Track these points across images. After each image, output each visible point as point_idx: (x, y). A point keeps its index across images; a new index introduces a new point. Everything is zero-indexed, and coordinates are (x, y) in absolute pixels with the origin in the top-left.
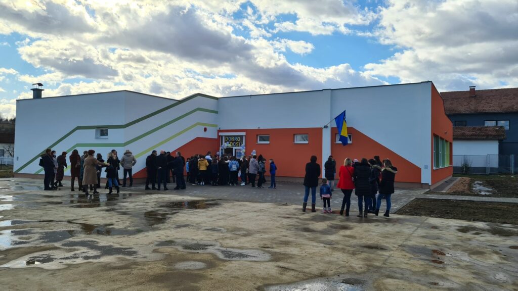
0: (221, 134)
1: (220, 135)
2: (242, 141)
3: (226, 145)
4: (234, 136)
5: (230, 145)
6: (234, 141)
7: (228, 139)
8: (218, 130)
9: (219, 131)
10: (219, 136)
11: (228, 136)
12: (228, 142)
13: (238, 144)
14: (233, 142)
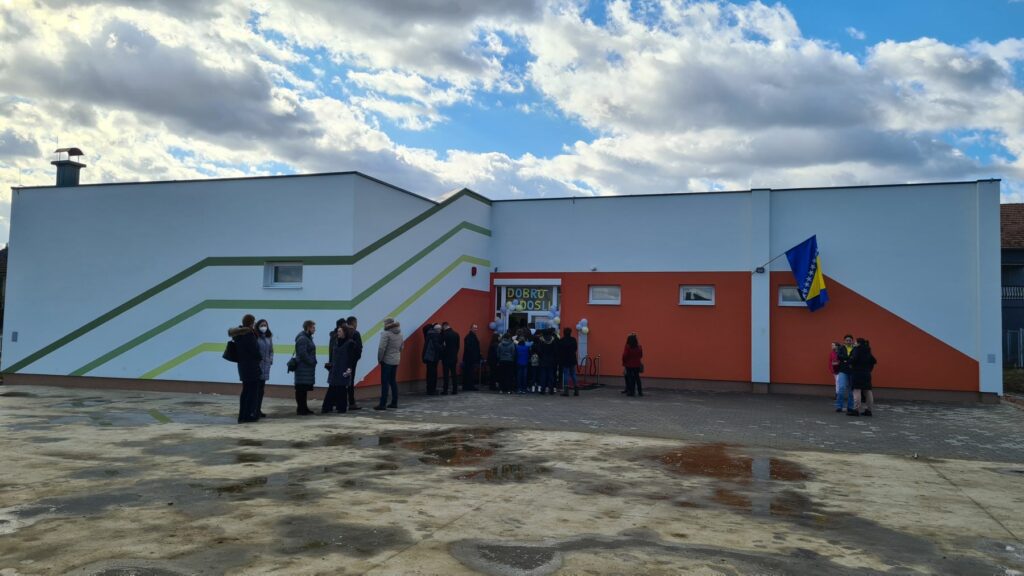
0: (497, 282)
1: (495, 283)
2: (548, 298)
3: (511, 307)
4: (530, 287)
5: (520, 307)
6: (530, 299)
7: (514, 293)
8: (492, 274)
9: (495, 275)
10: (492, 286)
11: (515, 287)
12: (515, 301)
13: (541, 304)
14: (527, 300)
